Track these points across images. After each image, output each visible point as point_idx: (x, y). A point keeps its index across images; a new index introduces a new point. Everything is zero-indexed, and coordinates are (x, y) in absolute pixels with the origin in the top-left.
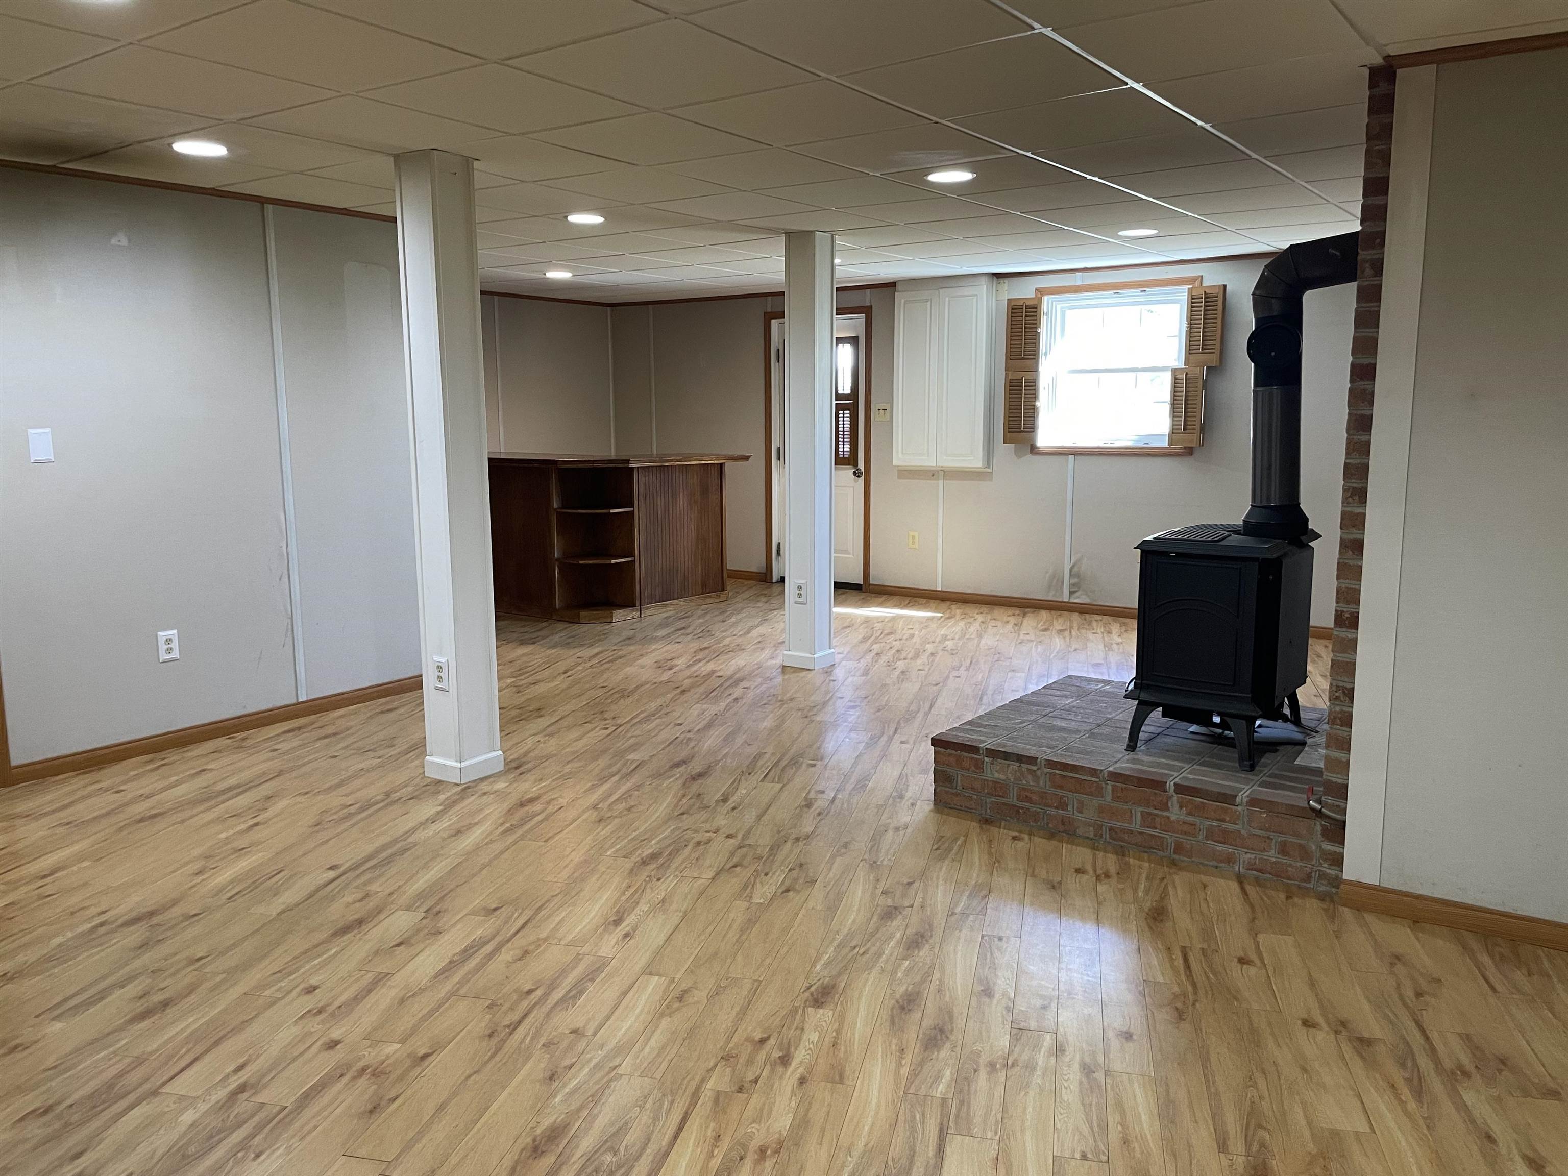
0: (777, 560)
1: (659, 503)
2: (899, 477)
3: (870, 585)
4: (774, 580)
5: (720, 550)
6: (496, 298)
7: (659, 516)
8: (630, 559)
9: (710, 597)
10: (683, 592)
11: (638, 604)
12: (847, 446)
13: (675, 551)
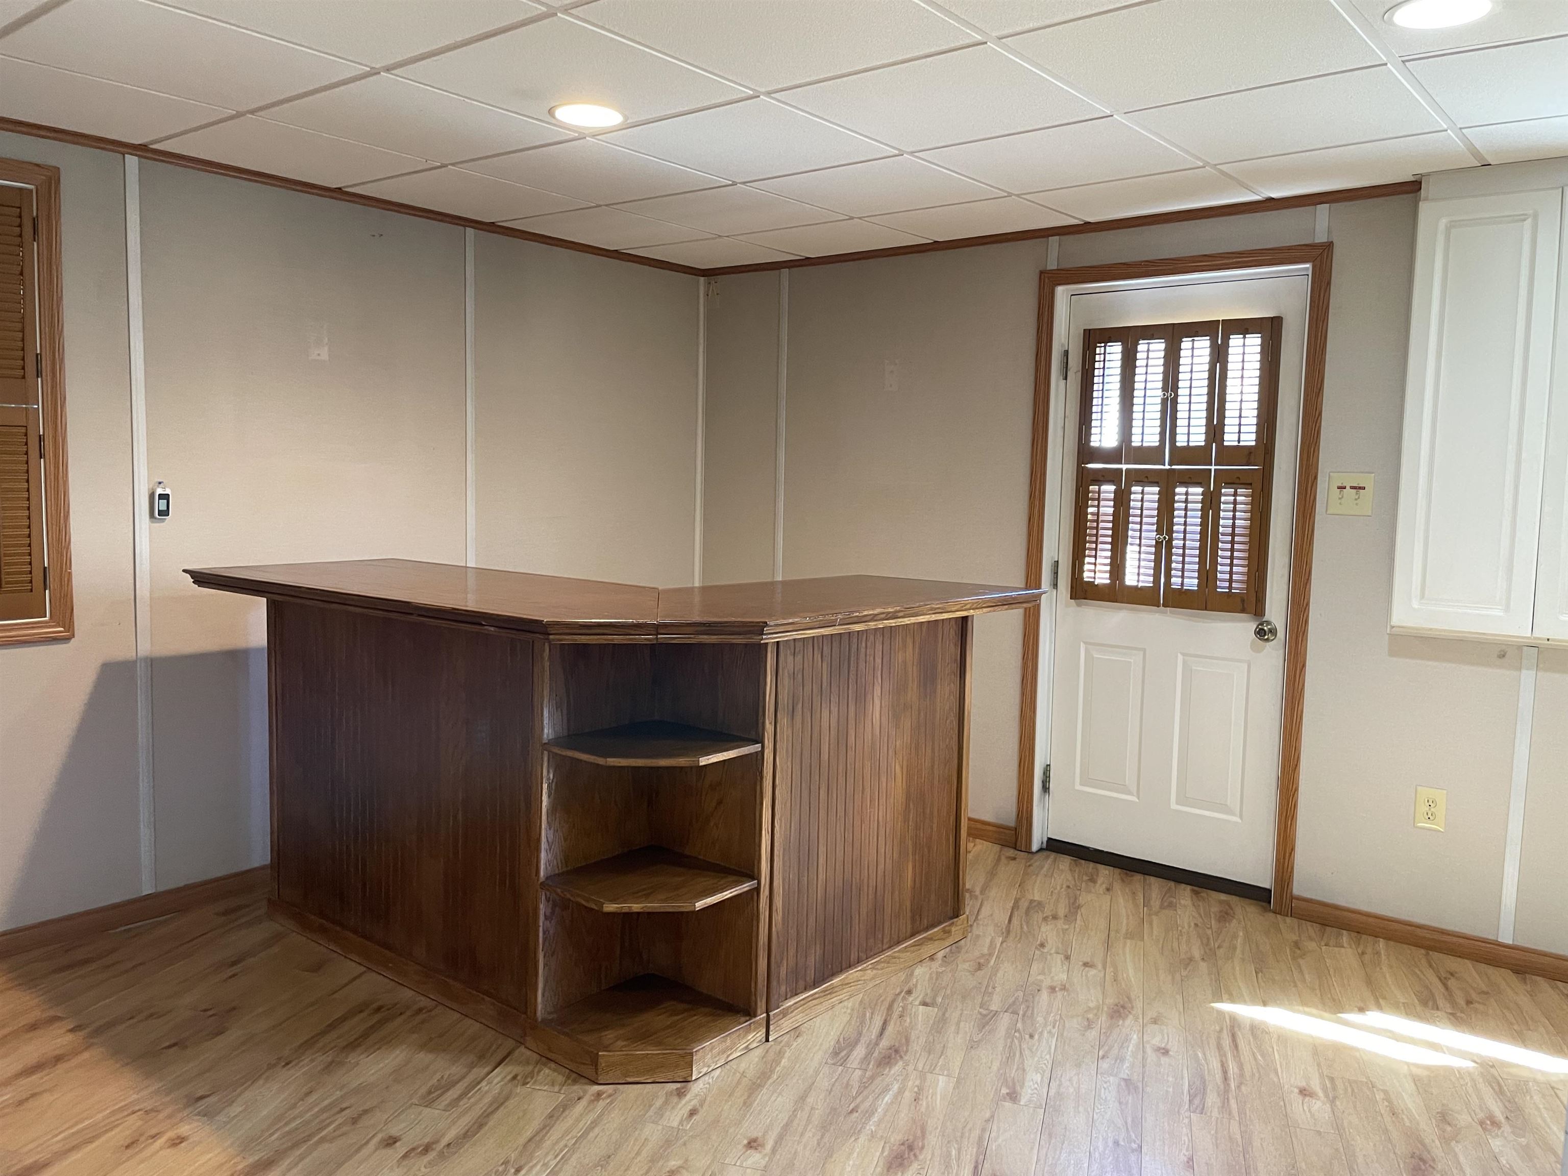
0: (1042, 800)
1: (825, 725)
2: (1392, 653)
3: (1292, 898)
4: (1035, 847)
5: (953, 818)
6: (470, 231)
7: (825, 756)
8: (745, 887)
9: (931, 939)
10: (872, 941)
11: (761, 1005)
12: (1240, 570)
13: (857, 844)
